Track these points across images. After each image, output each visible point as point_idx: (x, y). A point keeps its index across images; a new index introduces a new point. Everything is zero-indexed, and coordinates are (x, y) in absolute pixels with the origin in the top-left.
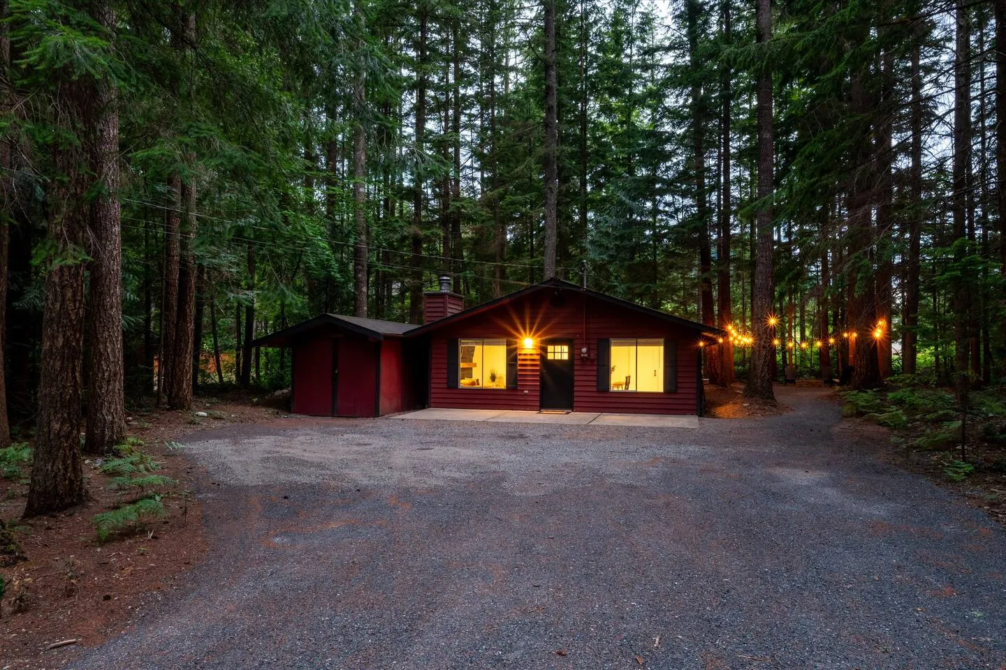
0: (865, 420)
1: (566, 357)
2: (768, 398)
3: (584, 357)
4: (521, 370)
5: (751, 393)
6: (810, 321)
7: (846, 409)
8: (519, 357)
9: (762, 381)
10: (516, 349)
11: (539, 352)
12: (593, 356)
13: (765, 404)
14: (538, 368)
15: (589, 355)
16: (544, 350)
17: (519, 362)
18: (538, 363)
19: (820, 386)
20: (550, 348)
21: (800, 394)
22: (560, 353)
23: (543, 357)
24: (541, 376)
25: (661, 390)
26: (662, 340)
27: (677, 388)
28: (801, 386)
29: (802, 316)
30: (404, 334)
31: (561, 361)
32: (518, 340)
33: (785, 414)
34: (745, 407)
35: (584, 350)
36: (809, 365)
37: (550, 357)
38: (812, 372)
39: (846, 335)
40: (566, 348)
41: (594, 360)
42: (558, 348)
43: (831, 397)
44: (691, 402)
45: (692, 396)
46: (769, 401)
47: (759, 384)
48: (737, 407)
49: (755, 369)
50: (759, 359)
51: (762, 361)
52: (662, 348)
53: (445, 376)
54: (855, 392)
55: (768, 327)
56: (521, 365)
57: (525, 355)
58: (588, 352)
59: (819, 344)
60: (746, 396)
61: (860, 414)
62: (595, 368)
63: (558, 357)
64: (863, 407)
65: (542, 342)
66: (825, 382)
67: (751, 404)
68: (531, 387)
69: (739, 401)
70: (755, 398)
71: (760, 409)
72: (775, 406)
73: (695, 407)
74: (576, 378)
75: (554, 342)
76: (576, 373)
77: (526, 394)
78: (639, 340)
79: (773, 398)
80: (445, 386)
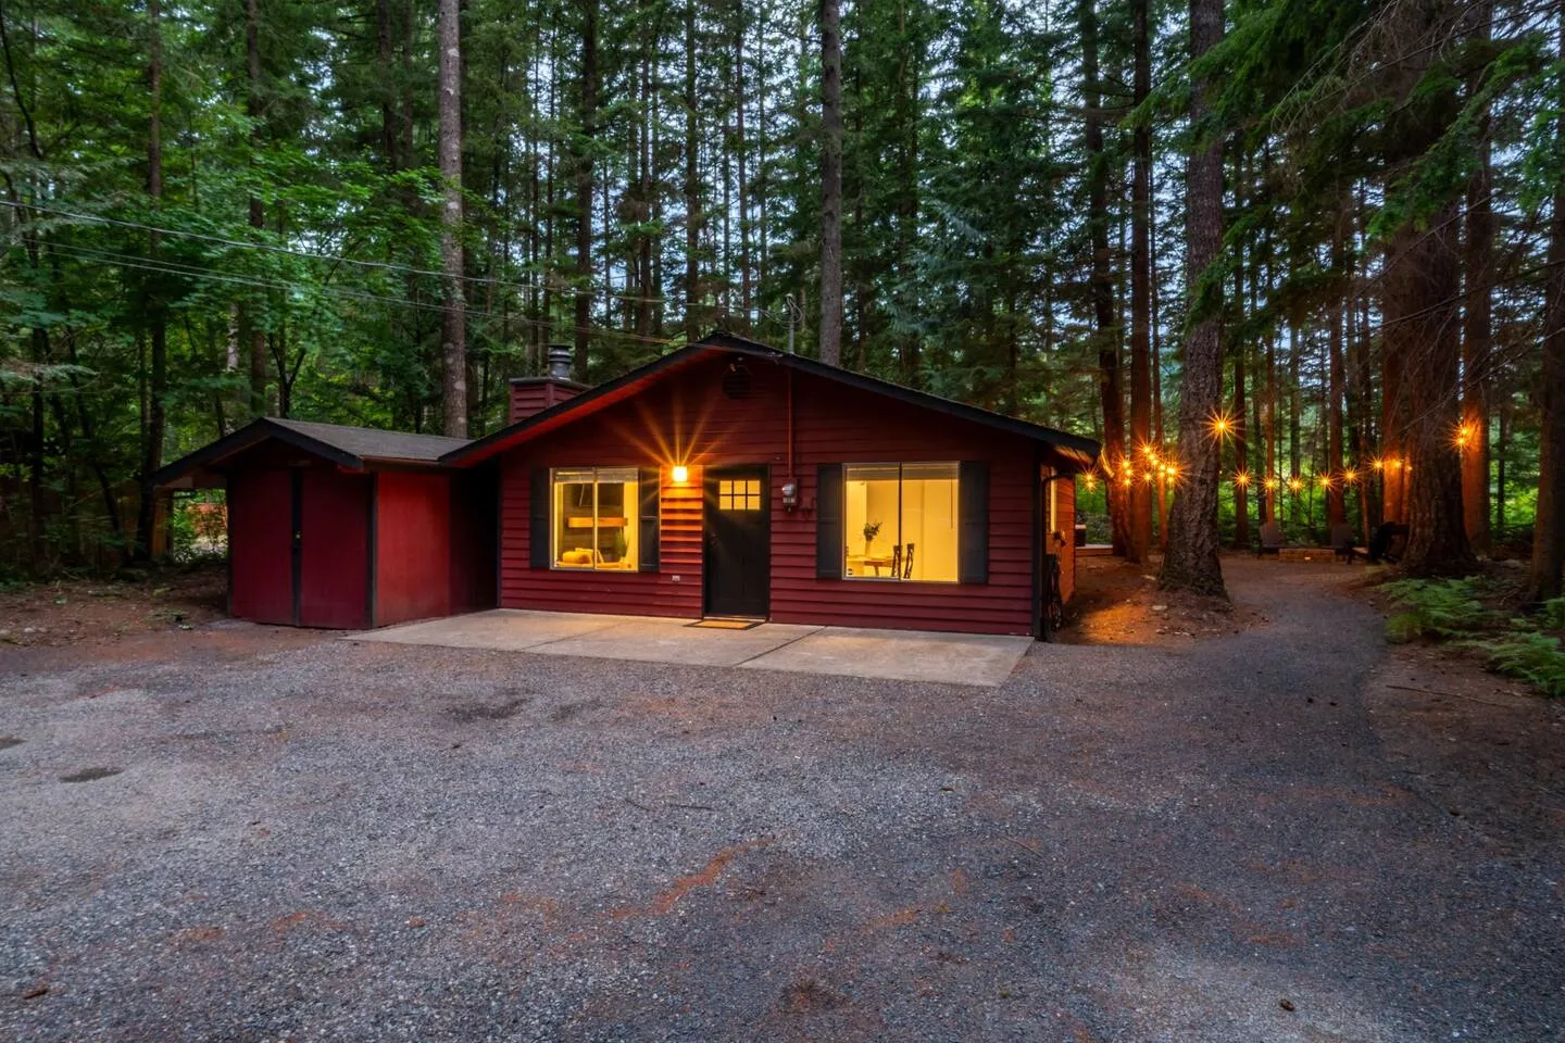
0: (1448, 656)
1: (755, 504)
2: (1210, 592)
3: (788, 505)
4: (665, 533)
5: (1172, 581)
6: (1310, 446)
7: (1396, 625)
8: (662, 506)
9: (1198, 557)
10: (655, 487)
11: (699, 494)
12: (807, 502)
13: (1203, 607)
14: (700, 528)
15: (799, 500)
16: (713, 490)
17: (662, 517)
18: (699, 517)
19: (1328, 560)
20: (725, 486)
21: (1285, 579)
22: (742, 496)
23: (710, 508)
24: (707, 545)
25: (954, 578)
26: (956, 465)
27: (988, 573)
28: (1290, 560)
29: (1294, 439)
30: (440, 459)
31: (747, 513)
32: (660, 471)
33: (1248, 630)
34: (1157, 613)
35: (788, 489)
36: (1306, 521)
37: (725, 504)
38: (1312, 533)
39: (1378, 465)
40: (755, 486)
41: (810, 511)
42: (740, 486)
43: (1355, 589)
44: (1017, 606)
45: (1021, 593)
46: (1212, 599)
47: (1191, 563)
48: (1138, 613)
49: (1181, 529)
50: (1191, 509)
51: (1197, 513)
52: (956, 482)
53: (526, 544)
54: (1417, 583)
55: (1211, 439)
56: (665, 522)
57: (673, 500)
58: (797, 493)
59: (1325, 482)
60: (1161, 588)
61: (1432, 637)
62: (812, 528)
63: (740, 504)
64: (1439, 621)
65: (709, 473)
66: (1338, 552)
67: (1170, 606)
68: (685, 569)
69: (1143, 598)
70: (1178, 595)
71: (1189, 618)
72: (1225, 612)
73: (1027, 618)
74: (774, 550)
75: (733, 473)
76: (774, 539)
77: (676, 584)
78: (906, 467)
79: (1223, 594)
80: (526, 564)
